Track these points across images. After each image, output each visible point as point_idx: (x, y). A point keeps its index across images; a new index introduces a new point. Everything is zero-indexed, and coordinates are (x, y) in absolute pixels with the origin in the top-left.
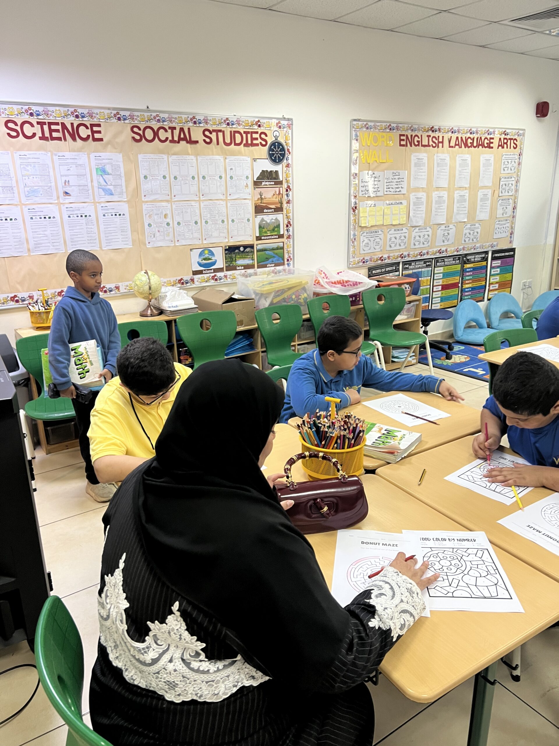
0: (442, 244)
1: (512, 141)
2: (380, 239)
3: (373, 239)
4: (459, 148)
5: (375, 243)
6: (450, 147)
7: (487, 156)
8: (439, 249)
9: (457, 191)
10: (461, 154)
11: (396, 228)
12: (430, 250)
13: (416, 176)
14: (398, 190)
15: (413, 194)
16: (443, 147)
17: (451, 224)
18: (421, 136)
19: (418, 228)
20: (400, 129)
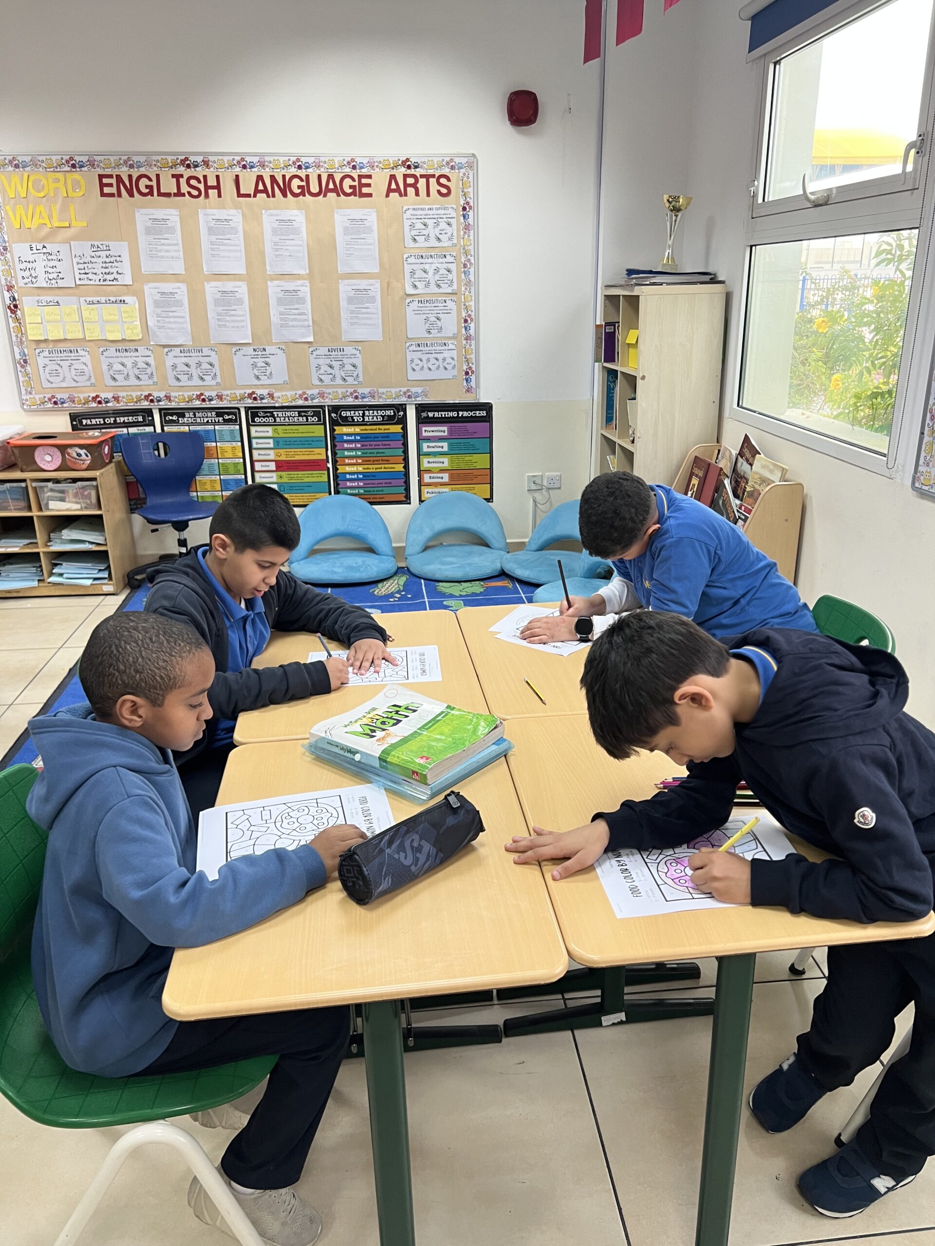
0: (256, 382)
1: (433, 181)
2: (85, 364)
3: (67, 363)
4: (268, 196)
5: (73, 372)
6: (239, 195)
7: (357, 214)
8: (250, 391)
9: (276, 282)
10: (275, 208)
11: (121, 346)
12: (225, 393)
13: (154, 252)
14: (111, 277)
15: (152, 285)
16: (220, 196)
17: (268, 345)
18: (158, 176)
19: (178, 349)
20: (98, 166)
